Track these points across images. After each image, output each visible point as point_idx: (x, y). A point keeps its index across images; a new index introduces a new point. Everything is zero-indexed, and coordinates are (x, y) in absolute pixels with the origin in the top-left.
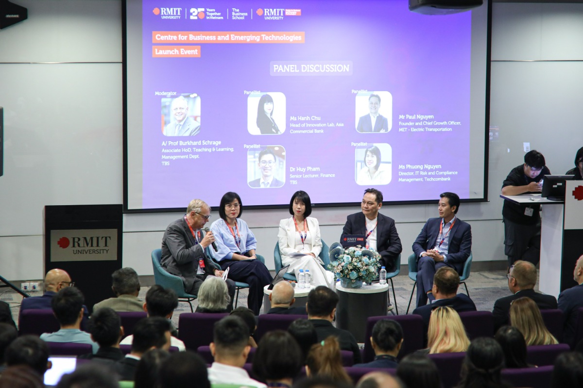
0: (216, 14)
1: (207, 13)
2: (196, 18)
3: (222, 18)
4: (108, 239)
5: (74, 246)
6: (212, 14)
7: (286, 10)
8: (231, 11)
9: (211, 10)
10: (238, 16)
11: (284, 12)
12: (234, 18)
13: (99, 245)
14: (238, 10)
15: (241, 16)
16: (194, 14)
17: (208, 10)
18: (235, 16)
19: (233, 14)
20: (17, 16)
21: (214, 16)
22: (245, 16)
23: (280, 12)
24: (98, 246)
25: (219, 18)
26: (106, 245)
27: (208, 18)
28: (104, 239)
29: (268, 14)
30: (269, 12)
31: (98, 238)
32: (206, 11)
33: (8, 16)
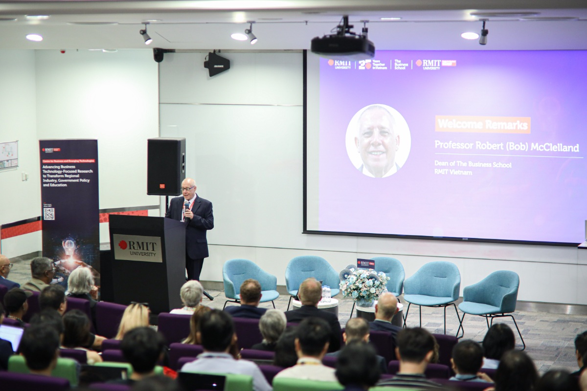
0: (381, 64)
1: (373, 64)
2: (364, 68)
3: (386, 68)
4: (154, 244)
5: (130, 249)
6: (377, 65)
7: (443, 61)
8: (394, 62)
9: (377, 61)
10: (400, 67)
11: (441, 63)
12: (396, 68)
13: (149, 249)
14: (400, 61)
15: (402, 66)
16: (362, 65)
17: (374, 61)
18: (397, 66)
19: (396, 64)
20: (222, 66)
21: (379, 66)
22: (406, 67)
23: (437, 63)
24: (147, 250)
25: (384, 68)
26: (153, 250)
27: (374, 68)
28: (151, 244)
29: (427, 65)
30: (428, 63)
31: (147, 243)
32: (372, 62)
33: (216, 66)
